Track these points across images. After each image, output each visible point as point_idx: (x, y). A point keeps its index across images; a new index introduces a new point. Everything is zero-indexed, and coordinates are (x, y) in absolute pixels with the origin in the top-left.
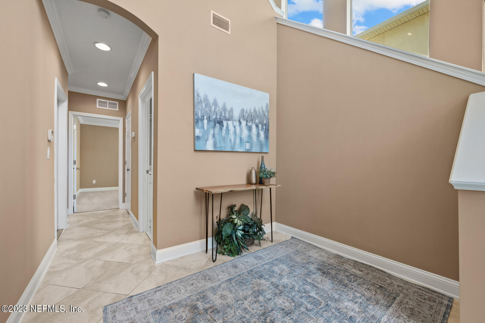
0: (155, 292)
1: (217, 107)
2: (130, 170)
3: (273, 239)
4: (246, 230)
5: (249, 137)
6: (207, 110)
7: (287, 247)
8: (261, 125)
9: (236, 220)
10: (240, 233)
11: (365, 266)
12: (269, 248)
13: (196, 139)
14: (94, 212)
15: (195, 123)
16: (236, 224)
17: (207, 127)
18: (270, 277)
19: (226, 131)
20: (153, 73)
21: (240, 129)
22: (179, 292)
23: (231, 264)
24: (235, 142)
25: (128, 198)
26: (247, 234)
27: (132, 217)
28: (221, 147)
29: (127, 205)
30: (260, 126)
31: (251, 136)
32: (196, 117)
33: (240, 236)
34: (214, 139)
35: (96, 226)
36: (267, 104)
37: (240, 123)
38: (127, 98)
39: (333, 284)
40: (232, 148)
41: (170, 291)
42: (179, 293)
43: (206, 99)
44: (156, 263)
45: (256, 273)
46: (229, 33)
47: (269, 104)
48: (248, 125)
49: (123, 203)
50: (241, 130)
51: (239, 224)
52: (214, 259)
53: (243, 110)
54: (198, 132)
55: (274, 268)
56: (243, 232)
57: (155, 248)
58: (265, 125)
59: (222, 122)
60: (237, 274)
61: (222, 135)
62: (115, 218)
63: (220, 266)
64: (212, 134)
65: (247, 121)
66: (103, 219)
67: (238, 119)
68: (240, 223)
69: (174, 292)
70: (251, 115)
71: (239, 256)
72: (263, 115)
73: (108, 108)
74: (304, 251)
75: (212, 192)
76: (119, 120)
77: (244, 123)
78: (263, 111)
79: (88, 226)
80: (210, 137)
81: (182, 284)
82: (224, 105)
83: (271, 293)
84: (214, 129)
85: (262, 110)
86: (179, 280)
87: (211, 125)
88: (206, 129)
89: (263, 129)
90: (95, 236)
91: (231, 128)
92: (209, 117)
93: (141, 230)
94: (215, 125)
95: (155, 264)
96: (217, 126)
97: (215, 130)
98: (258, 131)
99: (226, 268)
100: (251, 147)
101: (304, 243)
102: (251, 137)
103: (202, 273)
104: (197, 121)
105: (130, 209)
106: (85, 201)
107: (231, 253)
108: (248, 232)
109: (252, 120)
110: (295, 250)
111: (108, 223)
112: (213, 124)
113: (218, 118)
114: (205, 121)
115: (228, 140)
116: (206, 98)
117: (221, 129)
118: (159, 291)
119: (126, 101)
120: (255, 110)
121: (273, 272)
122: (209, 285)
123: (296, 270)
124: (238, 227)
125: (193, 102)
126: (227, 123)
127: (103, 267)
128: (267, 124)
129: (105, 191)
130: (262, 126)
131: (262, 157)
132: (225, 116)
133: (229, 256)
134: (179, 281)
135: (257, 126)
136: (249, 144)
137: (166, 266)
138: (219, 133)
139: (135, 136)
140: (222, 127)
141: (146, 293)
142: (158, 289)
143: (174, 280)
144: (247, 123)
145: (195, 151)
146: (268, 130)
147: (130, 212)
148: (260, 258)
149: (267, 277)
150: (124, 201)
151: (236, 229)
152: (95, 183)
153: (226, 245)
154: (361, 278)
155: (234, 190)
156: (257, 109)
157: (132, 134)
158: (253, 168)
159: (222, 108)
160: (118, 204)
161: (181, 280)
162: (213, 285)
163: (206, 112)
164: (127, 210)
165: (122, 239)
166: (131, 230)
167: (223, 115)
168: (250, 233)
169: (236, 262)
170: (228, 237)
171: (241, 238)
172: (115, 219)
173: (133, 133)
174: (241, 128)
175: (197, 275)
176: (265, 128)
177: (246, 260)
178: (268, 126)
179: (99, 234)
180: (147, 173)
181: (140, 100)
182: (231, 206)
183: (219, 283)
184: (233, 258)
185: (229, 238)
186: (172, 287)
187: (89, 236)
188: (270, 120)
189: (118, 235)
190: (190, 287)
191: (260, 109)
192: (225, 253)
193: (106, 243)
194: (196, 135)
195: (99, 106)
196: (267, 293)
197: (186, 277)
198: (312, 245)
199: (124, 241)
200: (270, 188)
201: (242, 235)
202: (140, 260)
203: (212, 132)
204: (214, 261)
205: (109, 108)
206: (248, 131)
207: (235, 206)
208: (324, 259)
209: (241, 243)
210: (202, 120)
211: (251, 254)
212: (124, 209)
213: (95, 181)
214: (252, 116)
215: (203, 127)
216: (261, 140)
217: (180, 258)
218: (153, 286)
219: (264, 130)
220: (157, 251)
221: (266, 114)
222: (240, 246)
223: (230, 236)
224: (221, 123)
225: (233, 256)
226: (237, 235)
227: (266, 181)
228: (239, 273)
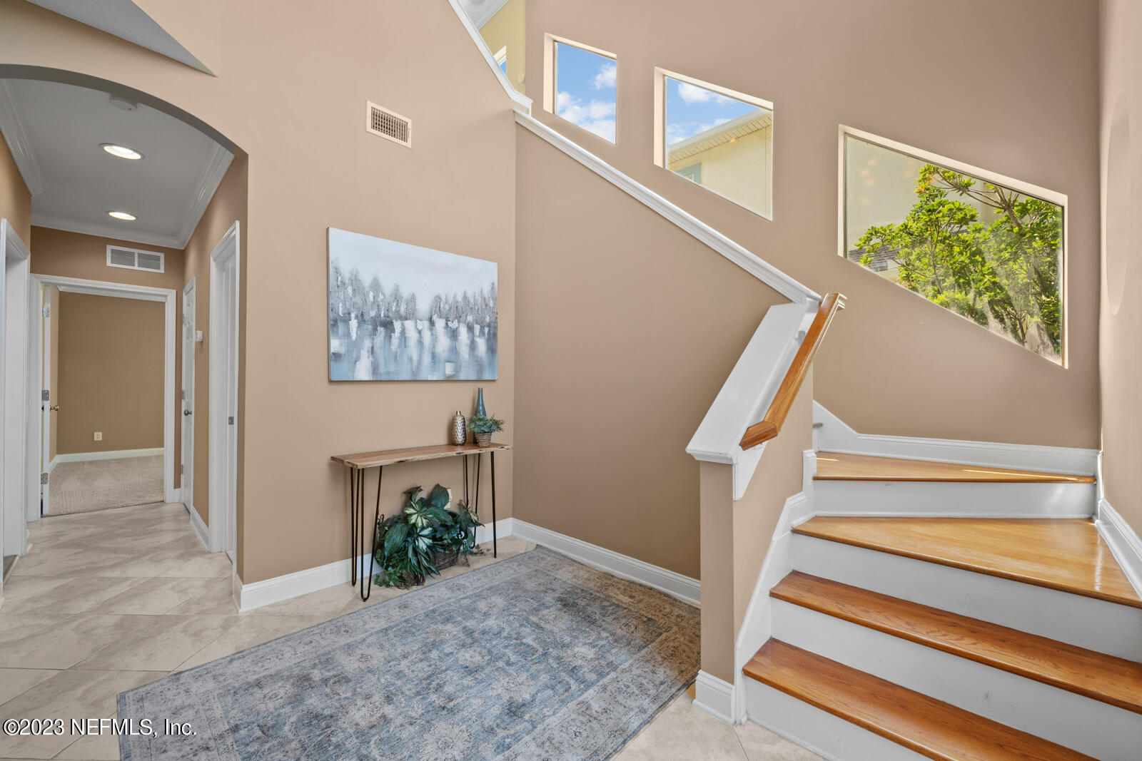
0: (231, 661)
1: (380, 294)
2: (193, 413)
3: (497, 552)
4: (438, 535)
5: (453, 351)
6: (358, 299)
7: (520, 565)
8: (479, 326)
9: (414, 518)
10: (423, 543)
11: (643, 589)
12: (485, 568)
13: (333, 358)
14: (100, 512)
15: (330, 327)
16: (414, 525)
17: (357, 334)
18: (464, 619)
19: (400, 340)
20: (237, 223)
21: (432, 335)
22: (280, 656)
23: (397, 603)
24: (420, 362)
25: (188, 477)
26: (440, 543)
27: (195, 521)
28: (388, 373)
29: (186, 493)
30: (477, 328)
31: (456, 348)
32: (331, 316)
33: (425, 547)
34: (373, 357)
35: (102, 545)
36: (493, 284)
37: (432, 323)
38: (187, 246)
39: (572, 620)
40: (414, 373)
41: (262, 657)
42: (280, 659)
43: (355, 280)
44: (240, 611)
45: (441, 614)
46: (409, 144)
47: (496, 284)
48: (451, 328)
49: (175, 488)
50: (434, 338)
51: (420, 525)
52: (365, 595)
53: (438, 298)
54: (336, 345)
55: (478, 603)
56: (431, 541)
57: (240, 580)
58: (489, 326)
59: (391, 323)
60: (404, 619)
61: (390, 349)
62: (153, 525)
63: (375, 607)
64: (368, 348)
65: (446, 320)
66: (122, 528)
67: (428, 316)
68: (422, 522)
69: (269, 657)
70: (457, 307)
71: (419, 587)
72: (484, 307)
73: (136, 267)
74: (549, 571)
75: (357, 466)
76: (166, 296)
77: (440, 323)
78: (485, 298)
79: (81, 545)
80: (365, 354)
81: (290, 643)
82: (397, 289)
83: (456, 644)
84: (373, 339)
85: (481, 297)
86: (283, 637)
87: (367, 329)
88: (354, 338)
89: (484, 333)
90: (102, 567)
91: (412, 335)
92: (362, 315)
93: (215, 548)
94: (375, 329)
95: (238, 613)
96: (379, 332)
97: (375, 340)
98: (473, 338)
99: (386, 609)
100: (457, 370)
101: (556, 556)
102: (456, 351)
103: (335, 622)
104: (334, 323)
105: (192, 502)
106: (71, 484)
107: (403, 582)
108: (441, 539)
109: (459, 318)
110: (534, 569)
111: (135, 537)
112: (370, 327)
113: (382, 316)
114: (354, 323)
115: (405, 358)
116: (356, 276)
117: (389, 337)
118: (239, 658)
119: (184, 250)
120: (465, 297)
121: (474, 610)
122: (344, 640)
123: (518, 605)
124: (421, 531)
125: (326, 284)
126: (403, 325)
127: (118, 626)
128: (492, 324)
129: (129, 459)
130: (482, 328)
131: (480, 391)
132: (397, 312)
133: (398, 587)
134: (283, 639)
135: (470, 329)
136: (451, 364)
137: (260, 614)
138: (384, 345)
139: (203, 339)
140: (391, 332)
141: (212, 664)
142: (237, 656)
143: (273, 638)
144: (447, 324)
145: (331, 382)
146: (495, 335)
147: (193, 509)
148: (460, 588)
149: (459, 619)
150: (177, 484)
151: (416, 536)
152: (101, 439)
153: (393, 566)
154: (626, 608)
155: (407, 460)
156: (470, 295)
157: (196, 334)
158: (459, 414)
159: (391, 296)
160: (162, 490)
161: (288, 638)
162: (350, 640)
163: (354, 303)
164: (184, 504)
165: (168, 570)
166: (190, 548)
167: (394, 309)
168: (445, 542)
169: (409, 597)
170: (397, 552)
171: (427, 553)
172: (153, 528)
173: (200, 333)
174: (434, 333)
175: (323, 625)
176: (489, 333)
177: (430, 594)
178: (496, 328)
179: (112, 562)
180: (229, 424)
181: (213, 266)
182: (411, 489)
183: (363, 636)
184: (406, 591)
185: (399, 554)
186: (268, 650)
187: (84, 567)
188: (499, 316)
189: (157, 561)
190: (304, 647)
191: (476, 295)
192: (391, 583)
193: (127, 579)
194: (332, 350)
195: (112, 263)
196: (449, 645)
197: (299, 632)
198: (569, 558)
199: (172, 573)
200: (492, 453)
201: (428, 547)
202: (205, 608)
203: (367, 343)
204: (365, 600)
205: (139, 266)
206: (449, 340)
207: (418, 489)
208: (579, 583)
209: (425, 561)
210: (346, 320)
211: (444, 582)
212: (179, 502)
213: (101, 433)
214: (460, 308)
215: (348, 335)
216: (480, 355)
217: (296, 598)
218: (229, 650)
219: (486, 336)
220: (244, 586)
221: (491, 305)
222: (422, 568)
223: (402, 551)
224: (388, 325)
225: (407, 587)
226: (418, 547)
227: (483, 439)
228: (407, 617)
